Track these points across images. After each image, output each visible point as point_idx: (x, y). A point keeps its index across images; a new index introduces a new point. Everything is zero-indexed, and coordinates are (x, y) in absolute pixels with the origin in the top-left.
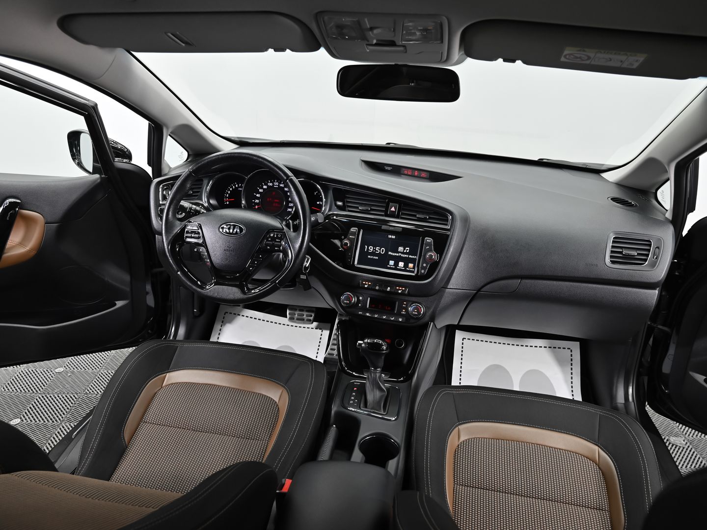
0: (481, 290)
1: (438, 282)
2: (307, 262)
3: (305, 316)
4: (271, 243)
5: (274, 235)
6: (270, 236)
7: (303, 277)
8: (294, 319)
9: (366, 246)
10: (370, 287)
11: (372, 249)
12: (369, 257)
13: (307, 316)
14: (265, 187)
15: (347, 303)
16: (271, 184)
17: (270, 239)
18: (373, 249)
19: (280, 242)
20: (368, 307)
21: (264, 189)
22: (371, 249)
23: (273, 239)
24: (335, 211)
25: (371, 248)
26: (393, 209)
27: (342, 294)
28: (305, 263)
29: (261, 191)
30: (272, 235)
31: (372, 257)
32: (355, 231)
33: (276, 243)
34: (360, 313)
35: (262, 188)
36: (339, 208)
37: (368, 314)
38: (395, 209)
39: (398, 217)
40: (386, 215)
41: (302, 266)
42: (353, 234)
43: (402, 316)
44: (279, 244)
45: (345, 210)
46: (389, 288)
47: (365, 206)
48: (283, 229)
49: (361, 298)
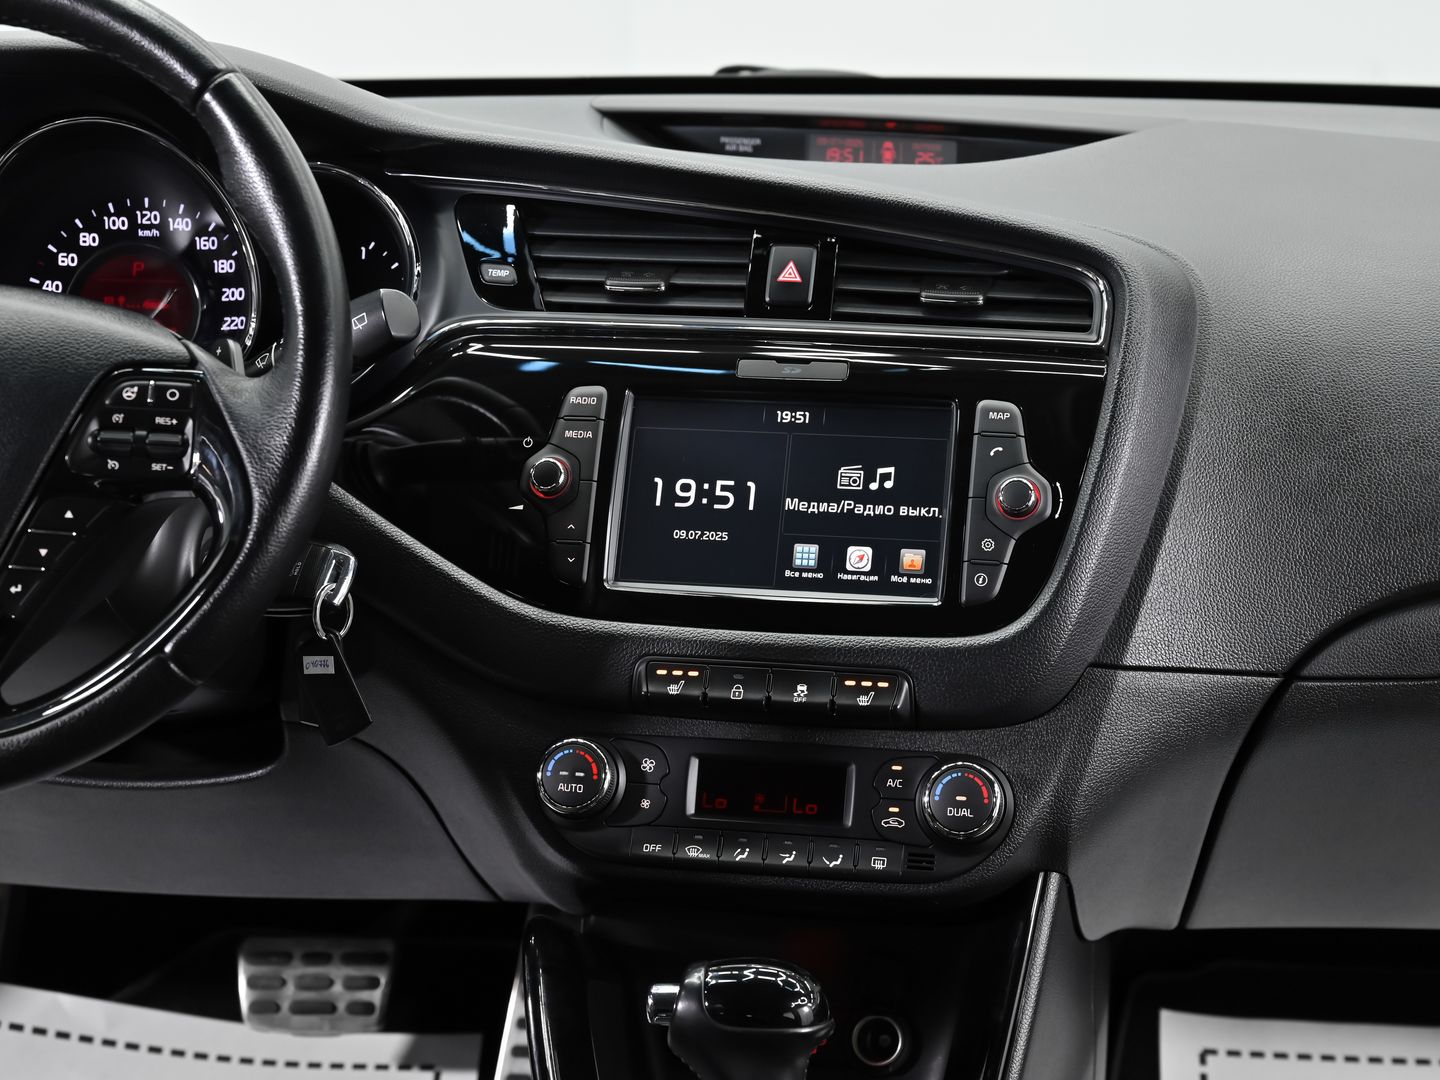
0: (1306, 672)
1: (1066, 634)
2: (337, 578)
3: (337, 987)
4: (128, 436)
5: (143, 391)
6: (120, 404)
7: (318, 665)
8: (277, 1008)
9: (659, 481)
10: (696, 692)
11: (692, 494)
12: (680, 534)
13: (351, 985)
14: (88, 240)
15: (573, 794)
16: (120, 224)
17: (118, 418)
18: (700, 493)
19: (179, 429)
20: (691, 808)
21: (84, 253)
22: (687, 491)
23: (139, 415)
24: (477, 311)
25: (686, 488)
26: (790, 274)
27: (540, 759)
28: (327, 587)
29: (66, 260)
30: (129, 394)
31: (693, 535)
32: (593, 401)
33: (153, 437)
34: (649, 848)
35: (71, 246)
36: (500, 296)
37: (694, 852)
38: (803, 271)
39: (820, 313)
40: (756, 310)
41: (310, 601)
42: (582, 418)
43: (885, 840)
44: (177, 439)
45: (530, 306)
46: (802, 688)
47: (637, 275)
48: (193, 362)
49: (648, 765)
